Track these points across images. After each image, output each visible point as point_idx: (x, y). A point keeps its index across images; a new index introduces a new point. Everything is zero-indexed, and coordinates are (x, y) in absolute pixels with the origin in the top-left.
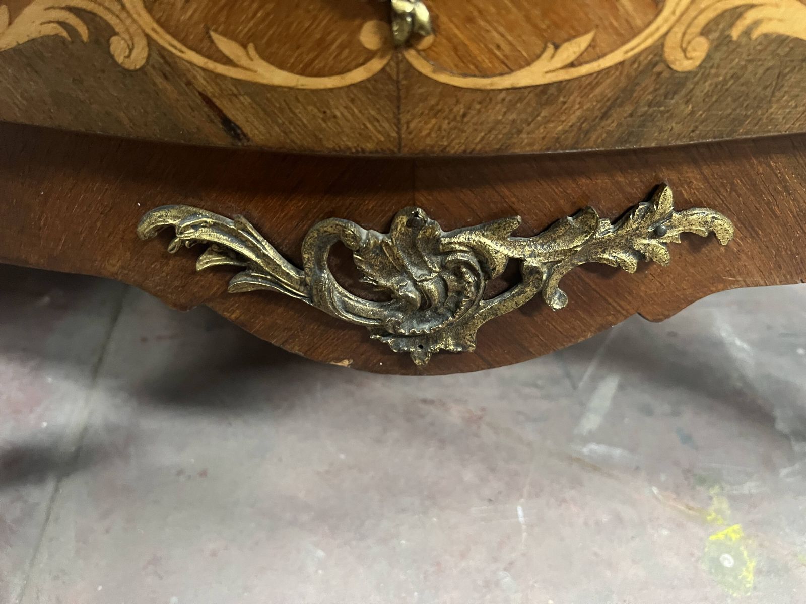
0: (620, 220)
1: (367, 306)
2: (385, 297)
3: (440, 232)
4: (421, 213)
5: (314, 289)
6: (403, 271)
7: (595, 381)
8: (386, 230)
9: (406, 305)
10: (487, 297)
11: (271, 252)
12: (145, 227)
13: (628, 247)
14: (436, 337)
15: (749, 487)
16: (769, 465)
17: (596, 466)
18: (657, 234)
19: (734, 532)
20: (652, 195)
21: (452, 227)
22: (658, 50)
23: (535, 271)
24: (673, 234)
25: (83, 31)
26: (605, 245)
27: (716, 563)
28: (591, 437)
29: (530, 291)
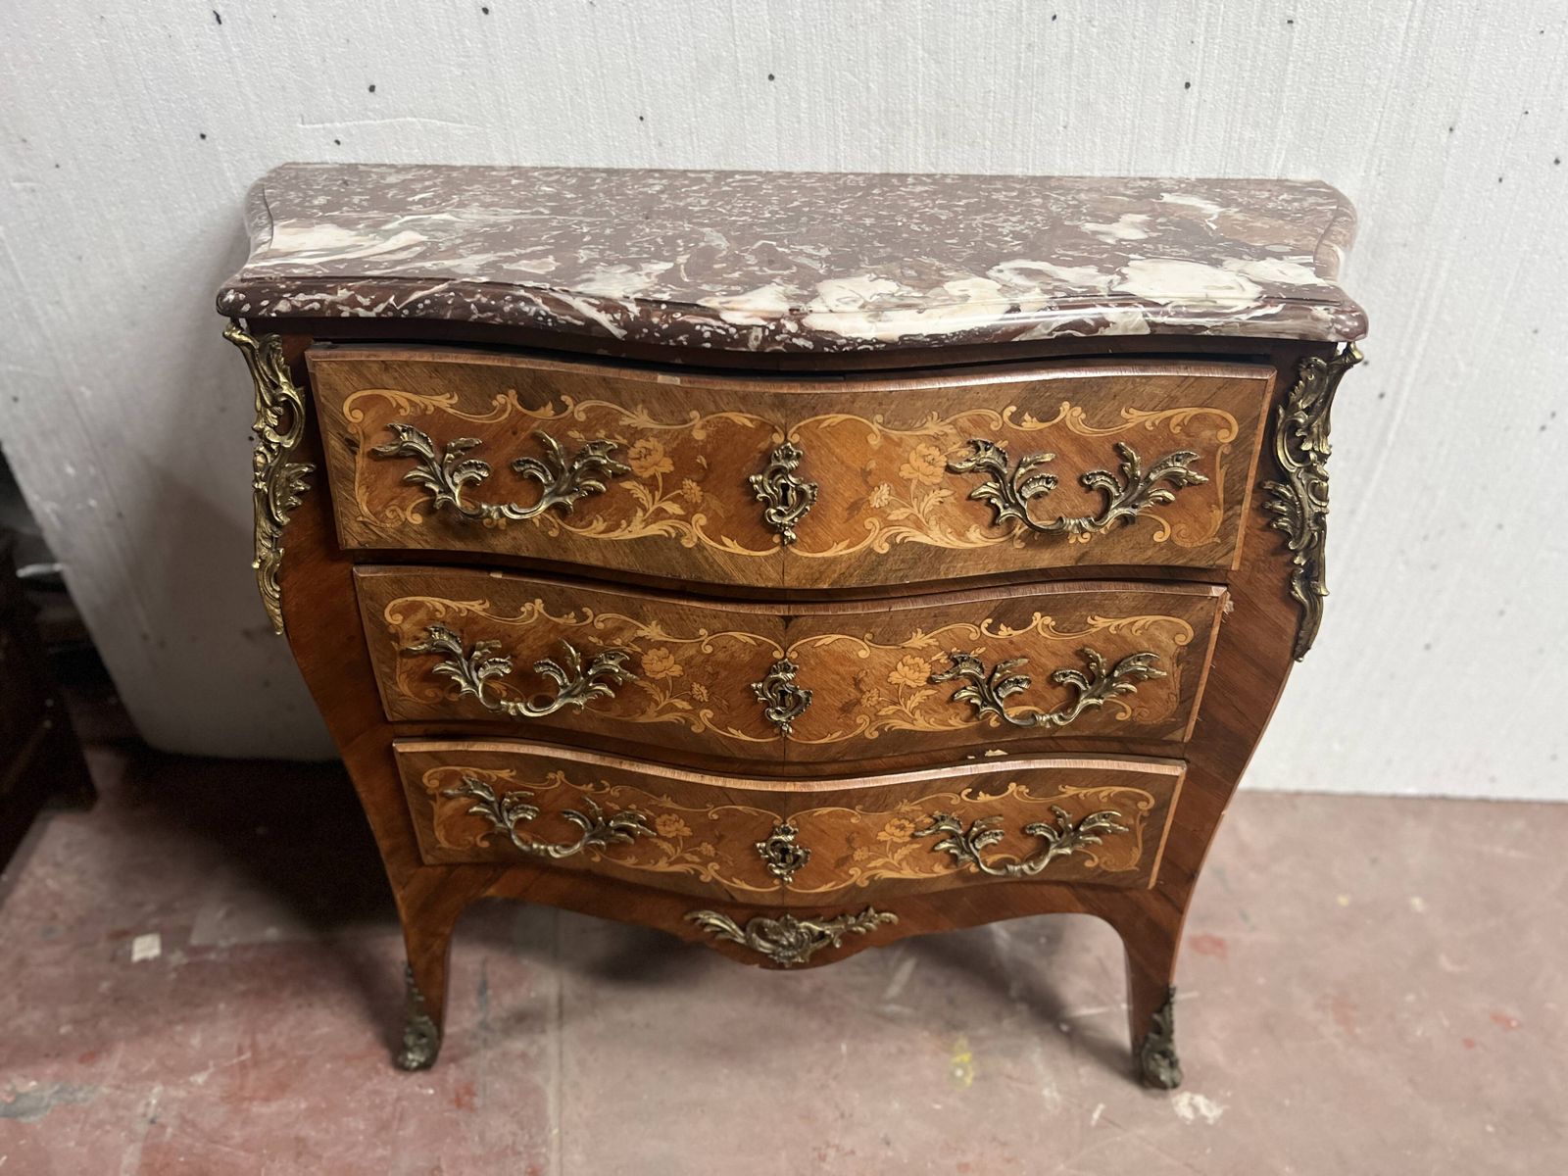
0: (857, 917)
1: (767, 945)
2: (774, 942)
3: (795, 922)
4: (789, 917)
5: (748, 939)
6: (783, 935)
7: (901, 961)
8: (777, 920)
9: (783, 946)
10: (813, 942)
11: (734, 927)
12: (688, 918)
13: (862, 926)
14: (794, 957)
15: (983, 1032)
16: (998, 1017)
17: (893, 1019)
18: (870, 921)
19: (966, 1057)
20: (867, 910)
21: (801, 920)
22: (855, 883)
23: (829, 936)
24: (876, 921)
25: (692, 872)
26: (853, 925)
27: (952, 1075)
28: (895, 1000)
29: (828, 941)
